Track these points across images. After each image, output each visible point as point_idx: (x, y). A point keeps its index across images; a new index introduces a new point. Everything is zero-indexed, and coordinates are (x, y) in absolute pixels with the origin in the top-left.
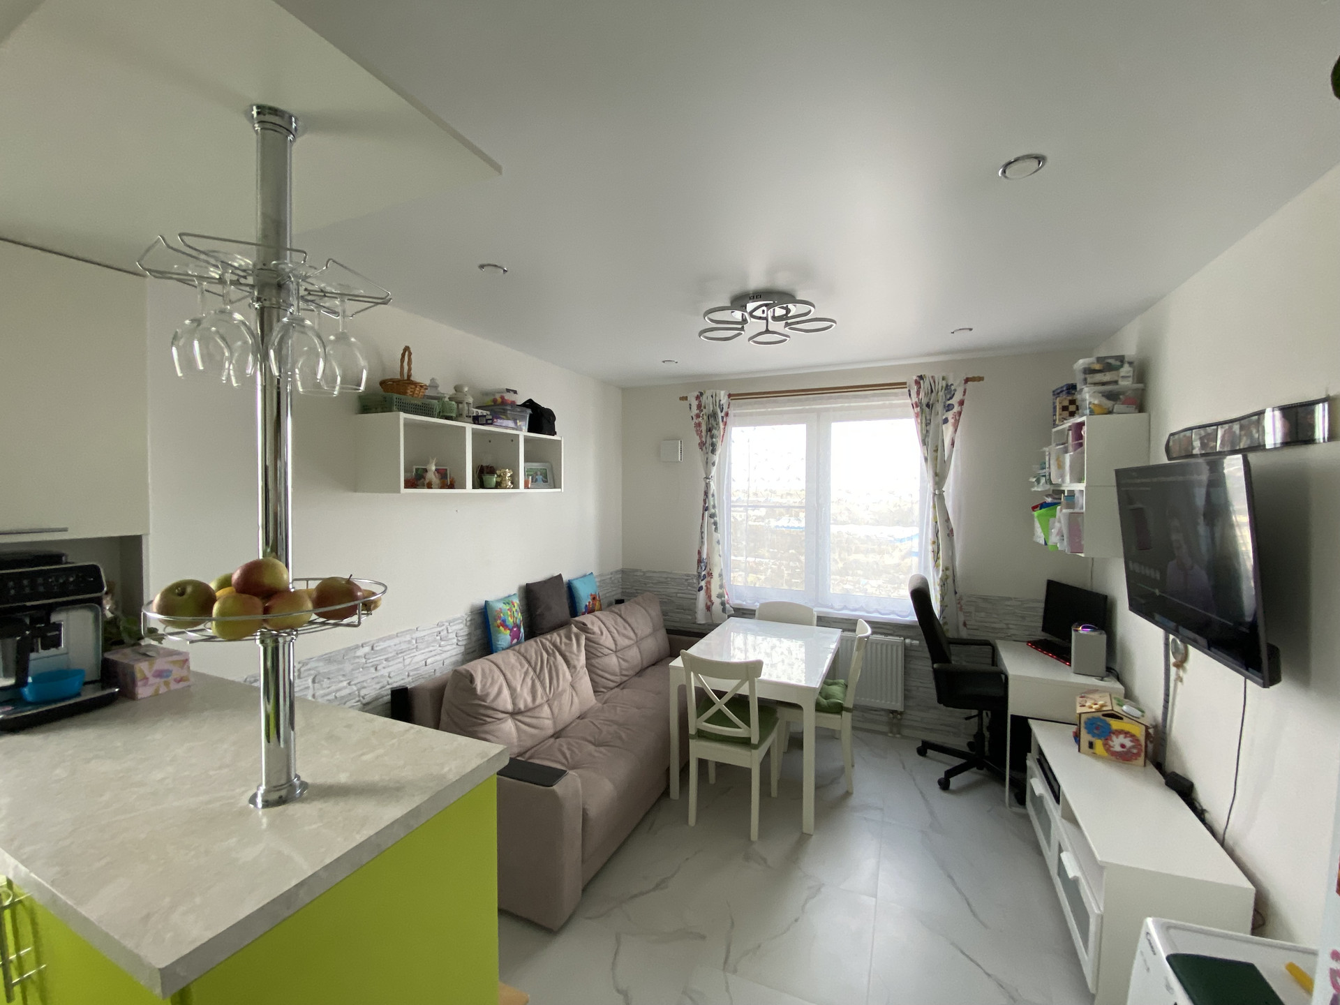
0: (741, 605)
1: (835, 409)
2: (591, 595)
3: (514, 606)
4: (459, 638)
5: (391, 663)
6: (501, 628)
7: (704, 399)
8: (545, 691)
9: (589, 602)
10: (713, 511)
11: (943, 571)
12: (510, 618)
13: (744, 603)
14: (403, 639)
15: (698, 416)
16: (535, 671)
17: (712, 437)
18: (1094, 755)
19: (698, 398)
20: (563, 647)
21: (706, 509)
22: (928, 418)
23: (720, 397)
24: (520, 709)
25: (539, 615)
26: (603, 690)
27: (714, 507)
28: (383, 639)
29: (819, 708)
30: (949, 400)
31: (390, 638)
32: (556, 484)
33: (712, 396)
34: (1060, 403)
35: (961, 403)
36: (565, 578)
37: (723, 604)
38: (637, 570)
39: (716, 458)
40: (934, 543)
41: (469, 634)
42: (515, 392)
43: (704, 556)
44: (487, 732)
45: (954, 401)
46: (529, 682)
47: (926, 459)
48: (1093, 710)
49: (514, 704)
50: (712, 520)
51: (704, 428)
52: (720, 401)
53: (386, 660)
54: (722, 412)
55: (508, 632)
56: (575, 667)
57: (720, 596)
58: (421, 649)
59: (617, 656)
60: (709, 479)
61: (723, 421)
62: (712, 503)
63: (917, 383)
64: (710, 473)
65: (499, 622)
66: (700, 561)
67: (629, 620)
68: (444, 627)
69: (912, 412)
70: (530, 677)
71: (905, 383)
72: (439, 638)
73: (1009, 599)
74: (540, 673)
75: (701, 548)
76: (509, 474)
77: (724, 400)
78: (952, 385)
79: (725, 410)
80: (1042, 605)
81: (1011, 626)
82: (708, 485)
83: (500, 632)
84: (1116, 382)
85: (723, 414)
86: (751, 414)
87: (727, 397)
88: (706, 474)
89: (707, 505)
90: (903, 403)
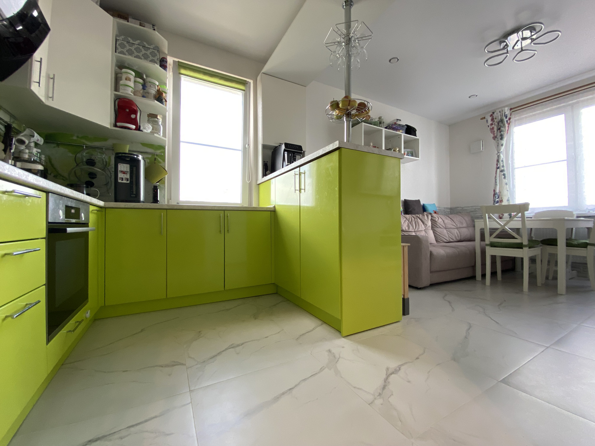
2: (434, 211)
7: (495, 115)
8: (413, 227)
10: (502, 169)
15: (492, 124)
17: (500, 132)
19: (491, 115)
23: (505, 110)
25: (410, 211)
26: (440, 241)
32: (417, 156)
38: (458, 207)
39: (504, 142)
42: (400, 120)
43: (497, 191)
52: (505, 113)
56: (426, 225)
60: (500, 153)
61: (507, 123)
67: (452, 219)
70: (407, 222)
74: (411, 222)
75: (495, 188)
76: (398, 149)
77: (507, 112)
79: (509, 117)
82: (499, 156)
85: (507, 119)
86: (527, 117)
87: (509, 110)
89: (498, 166)
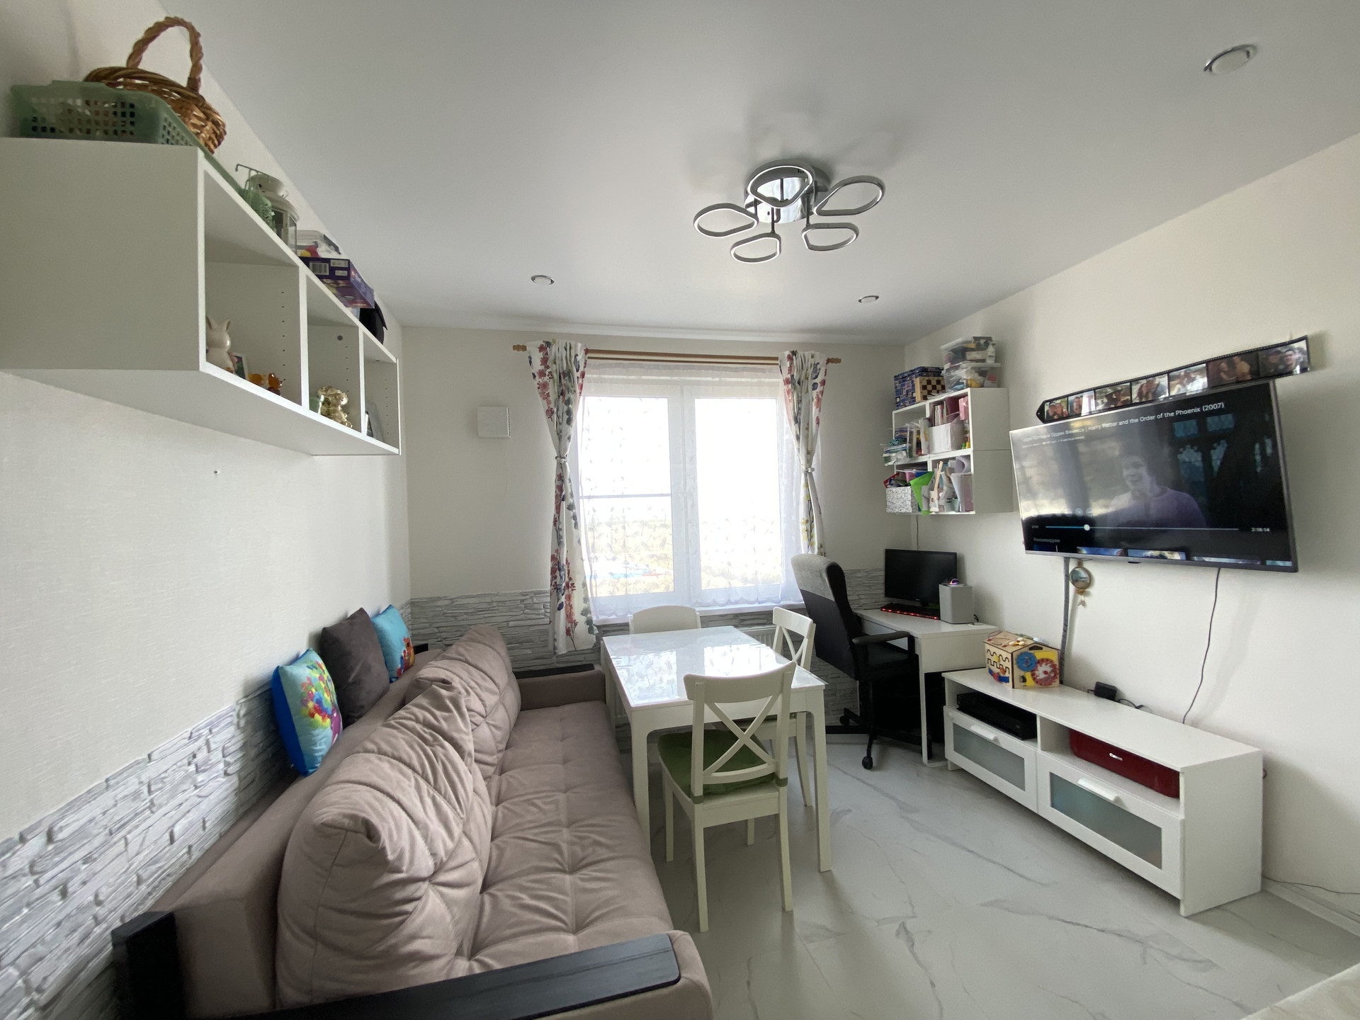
1: (707, 383)
2: (404, 639)
3: (324, 672)
4: (228, 759)
5: (97, 866)
6: (318, 717)
9: (405, 652)
10: (571, 500)
12: (326, 695)
14: (121, 792)
15: (542, 374)
17: (566, 403)
19: (541, 348)
21: (563, 498)
22: (800, 395)
23: (576, 350)
24: (440, 860)
27: (572, 495)
30: (815, 378)
31: (91, 795)
32: (394, 437)
33: (566, 349)
34: (921, 382)
35: (823, 383)
39: (574, 431)
40: (807, 521)
41: (244, 747)
45: (818, 380)
46: (428, 801)
47: (798, 438)
48: (1020, 647)
50: (571, 513)
51: (551, 391)
52: (576, 356)
53: (86, 860)
54: (577, 371)
55: (328, 720)
58: (160, 806)
59: (487, 723)
61: (578, 383)
62: (569, 491)
63: (790, 358)
64: (565, 450)
65: (311, 704)
66: (556, 569)
67: (481, 665)
68: (201, 742)
69: (783, 388)
70: (427, 793)
71: (776, 359)
72: (192, 768)
77: (581, 357)
78: (818, 363)
79: (581, 369)
82: (562, 467)
83: (314, 726)
84: (983, 361)
85: (579, 375)
86: (612, 381)
87: (583, 352)
88: (561, 451)
89: (564, 493)
90: (777, 380)
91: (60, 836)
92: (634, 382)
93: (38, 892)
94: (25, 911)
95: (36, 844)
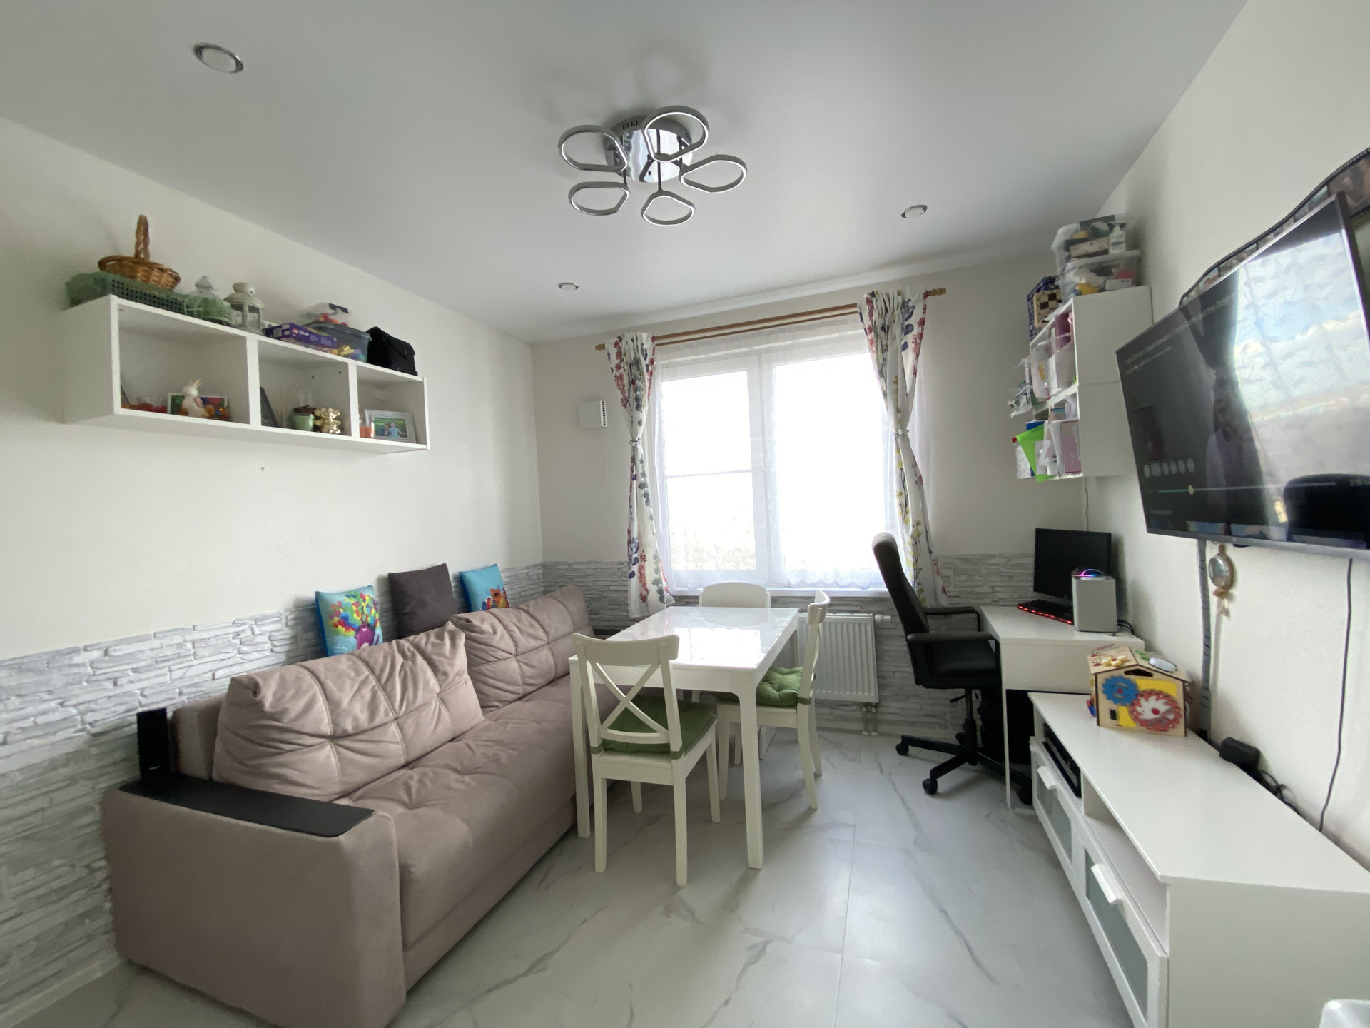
0: (684, 591)
1: (777, 349)
2: (492, 590)
3: (365, 600)
4: (275, 643)
5: (143, 676)
6: (340, 627)
7: (623, 345)
8: (393, 705)
9: (489, 599)
10: (643, 480)
11: (914, 526)
12: (355, 615)
13: (686, 589)
14: (166, 641)
15: (619, 367)
16: (379, 679)
17: (636, 390)
18: (1118, 727)
19: (616, 344)
20: (429, 649)
21: (634, 478)
22: (884, 343)
23: (642, 340)
24: (345, 731)
25: (407, 614)
26: (496, 704)
27: (644, 475)
28: (128, 641)
29: (763, 700)
30: (907, 320)
31: (140, 639)
32: (419, 438)
33: (633, 340)
34: (1038, 300)
35: (922, 323)
36: (453, 571)
37: (660, 592)
38: (560, 563)
39: (644, 415)
40: (901, 494)
41: (294, 638)
42: (345, 310)
43: (635, 534)
44: (282, 765)
45: (914, 321)
46: (367, 694)
47: (885, 394)
48: (1112, 668)
49: (335, 723)
50: (643, 492)
51: (626, 381)
52: (643, 344)
53: (135, 671)
54: (645, 359)
55: (352, 633)
56: (446, 674)
57: (657, 582)
58: (203, 657)
59: (518, 661)
60: (636, 441)
61: (648, 370)
62: (641, 471)
63: (869, 301)
64: (637, 434)
65: (336, 619)
66: (630, 542)
67: (538, 616)
68: (246, 627)
69: (865, 340)
70: (370, 688)
71: (854, 305)
72: (237, 641)
73: (994, 556)
74: (388, 680)
75: (630, 525)
76: (332, 416)
77: (648, 345)
78: (910, 300)
79: (650, 356)
80: (1032, 560)
81: (999, 589)
82: (634, 449)
83: (338, 633)
84: (1105, 252)
85: (647, 362)
86: (682, 364)
87: (650, 341)
88: (632, 436)
89: (634, 473)
90: (856, 330)
91: (113, 654)
92: (703, 361)
93: (94, 678)
94: (85, 684)
95: (96, 654)
